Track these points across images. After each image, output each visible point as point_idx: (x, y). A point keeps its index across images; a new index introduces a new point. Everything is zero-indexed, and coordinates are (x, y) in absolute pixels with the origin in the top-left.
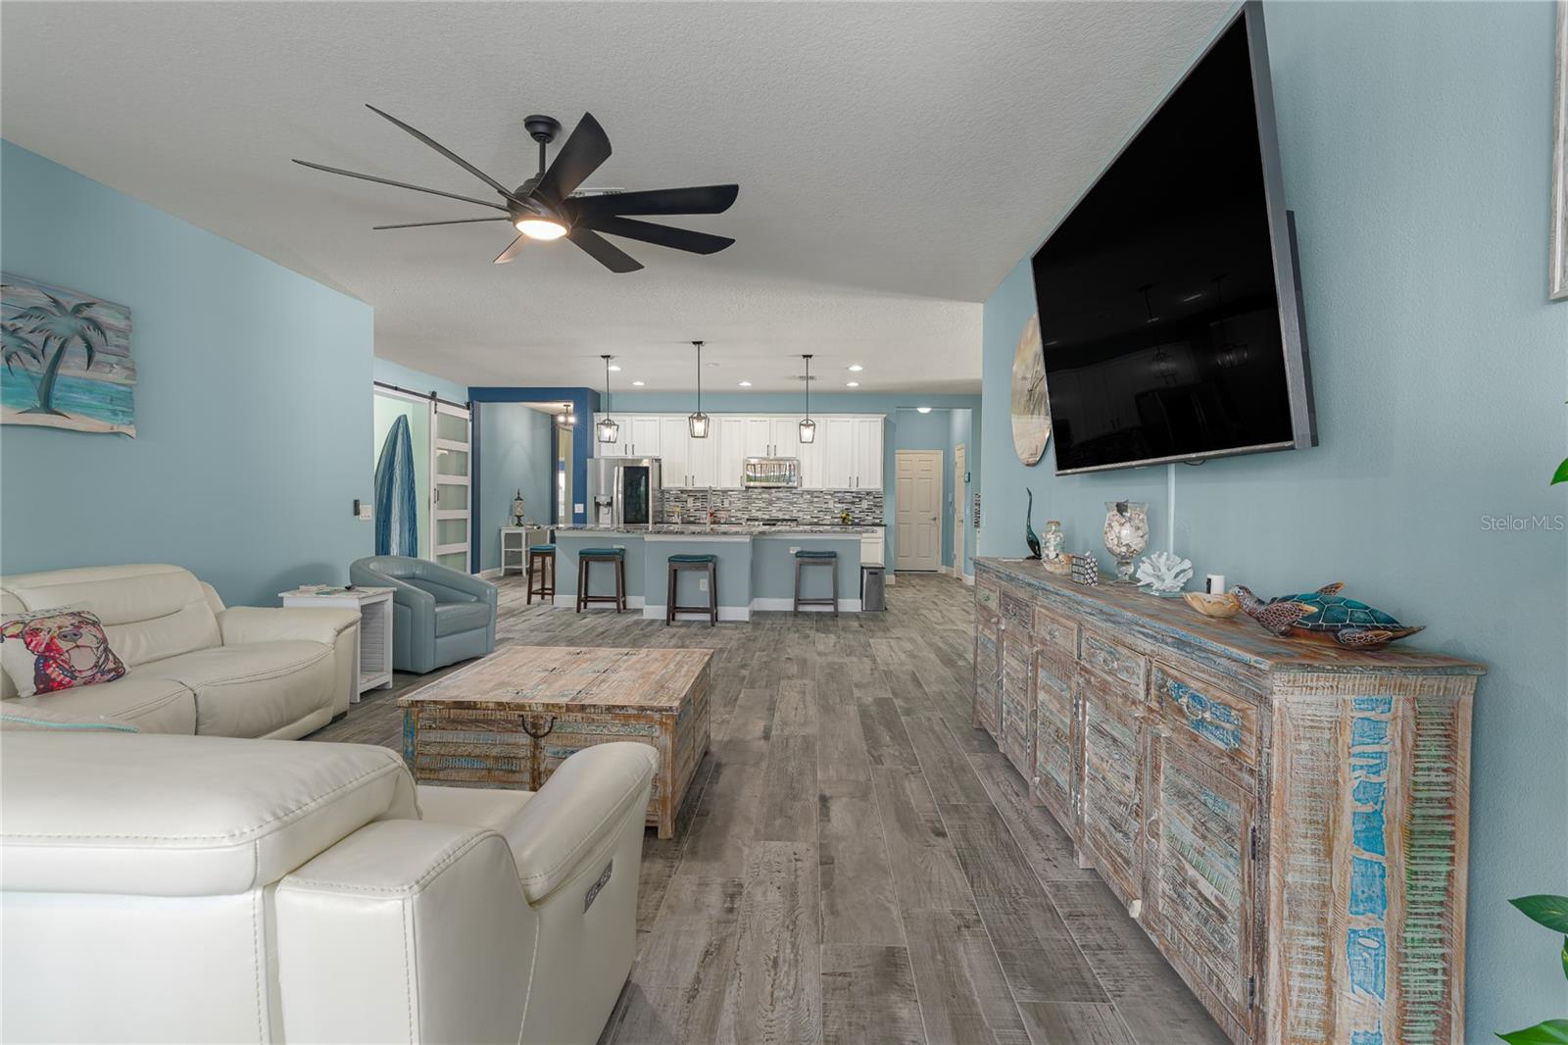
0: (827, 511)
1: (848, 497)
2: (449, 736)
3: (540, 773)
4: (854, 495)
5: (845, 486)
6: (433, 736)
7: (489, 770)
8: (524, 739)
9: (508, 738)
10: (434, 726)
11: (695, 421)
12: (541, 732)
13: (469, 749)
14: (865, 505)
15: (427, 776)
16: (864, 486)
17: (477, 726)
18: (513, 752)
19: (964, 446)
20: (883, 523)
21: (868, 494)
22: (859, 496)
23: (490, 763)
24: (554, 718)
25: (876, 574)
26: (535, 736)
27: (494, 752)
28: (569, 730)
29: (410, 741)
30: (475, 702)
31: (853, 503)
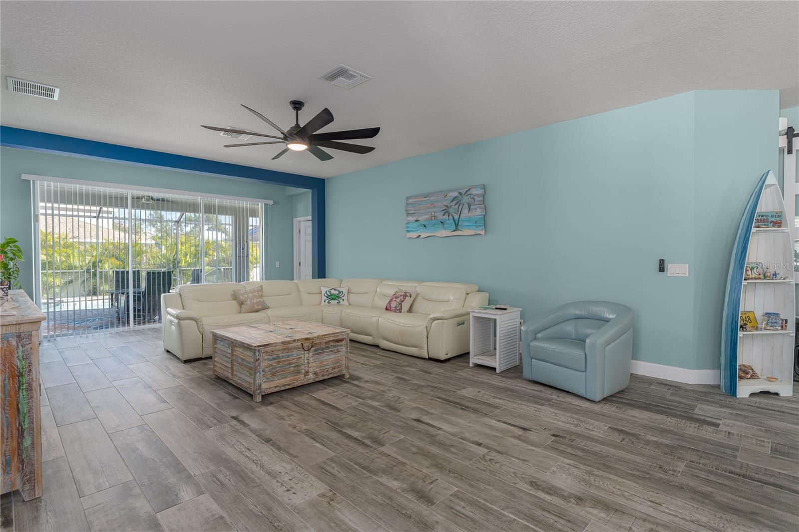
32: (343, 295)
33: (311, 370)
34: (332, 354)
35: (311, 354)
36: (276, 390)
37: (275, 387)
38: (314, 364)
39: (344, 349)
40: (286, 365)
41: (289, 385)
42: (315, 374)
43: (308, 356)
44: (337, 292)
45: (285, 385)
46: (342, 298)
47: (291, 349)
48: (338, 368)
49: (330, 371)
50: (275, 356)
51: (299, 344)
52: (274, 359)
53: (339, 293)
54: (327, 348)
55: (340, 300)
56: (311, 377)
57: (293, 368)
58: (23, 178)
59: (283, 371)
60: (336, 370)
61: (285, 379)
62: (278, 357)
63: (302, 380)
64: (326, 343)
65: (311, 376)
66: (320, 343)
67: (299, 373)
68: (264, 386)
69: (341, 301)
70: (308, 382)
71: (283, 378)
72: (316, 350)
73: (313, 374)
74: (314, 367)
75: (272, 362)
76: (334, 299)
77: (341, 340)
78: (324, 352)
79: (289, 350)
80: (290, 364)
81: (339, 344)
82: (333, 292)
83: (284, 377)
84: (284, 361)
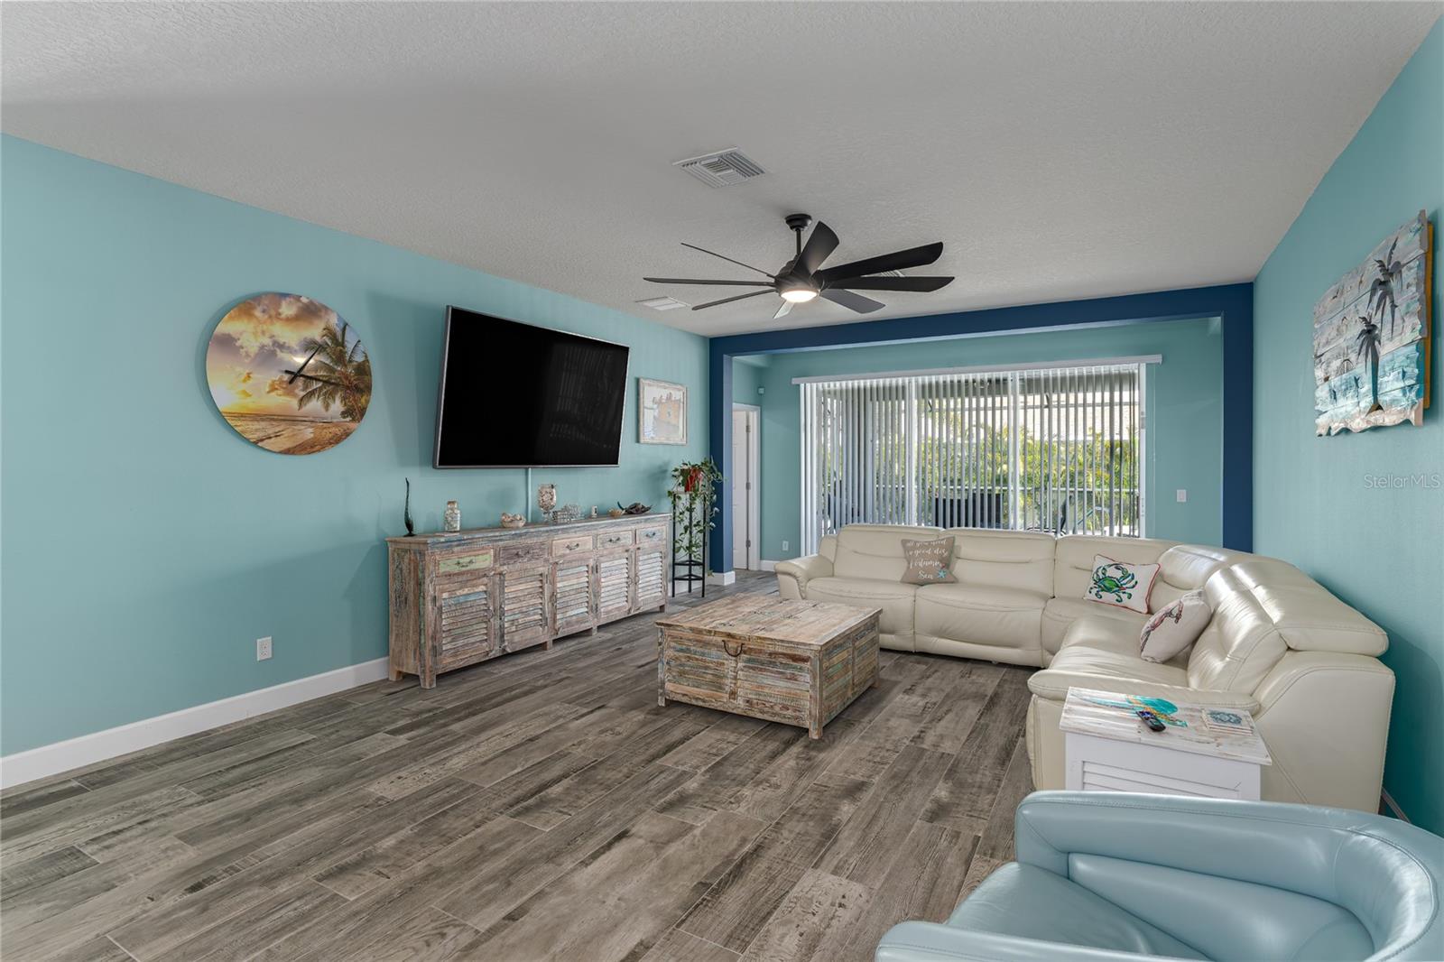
32: (1133, 582)
33: (740, 692)
34: (780, 679)
35: (740, 665)
36: (684, 700)
37: (684, 695)
38: (746, 685)
39: (808, 678)
40: (701, 667)
41: (704, 701)
42: (748, 702)
43: (734, 665)
44: (1118, 574)
45: (697, 699)
46: (1127, 591)
47: (708, 644)
48: (795, 711)
49: (777, 709)
50: (684, 647)
51: (719, 639)
52: (681, 650)
53: (1124, 577)
54: (773, 664)
55: (1121, 594)
56: (739, 705)
57: (710, 676)
58: (793, 383)
59: (694, 674)
60: (789, 713)
61: (696, 689)
62: (688, 650)
63: (722, 702)
64: (770, 654)
65: (740, 702)
66: (760, 651)
67: (720, 687)
68: (669, 686)
69: (1124, 597)
70: (735, 711)
71: (694, 686)
72: (749, 661)
73: (744, 701)
74: (746, 689)
75: (681, 654)
76: (1108, 590)
77: (805, 660)
78: (765, 670)
79: (706, 644)
80: (706, 668)
81: (799, 665)
82: (1112, 572)
83: (696, 684)
84: (697, 659)
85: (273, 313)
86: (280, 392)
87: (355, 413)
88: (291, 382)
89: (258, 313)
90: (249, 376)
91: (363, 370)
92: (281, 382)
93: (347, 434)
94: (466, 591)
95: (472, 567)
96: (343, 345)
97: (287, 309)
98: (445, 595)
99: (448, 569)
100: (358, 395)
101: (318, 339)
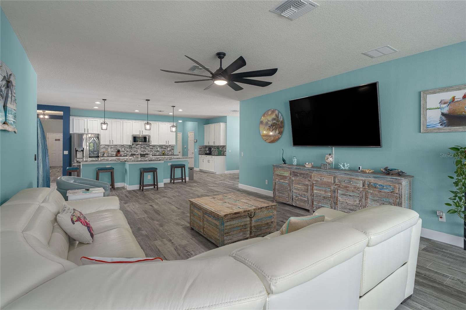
0: (158, 151)
1: (164, 147)
2: (232, 223)
3: (252, 227)
4: (165, 146)
5: (165, 144)
6: (228, 223)
7: (241, 229)
8: (248, 219)
9: (245, 220)
10: (228, 221)
11: (146, 125)
12: (252, 217)
13: (236, 225)
14: (169, 149)
15: (227, 235)
16: (170, 144)
17: (238, 218)
18: (246, 223)
19: (193, 132)
20: (174, 154)
21: (170, 146)
22: (167, 147)
23: (241, 227)
24: (255, 212)
25: (192, 169)
26: (251, 218)
27: (242, 224)
28: (257, 214)
29: (223, 226)
30: (239, 212)
31: (165, 148)
85: (267, 114)
86: (268, 130)
87: (281, 133)
88: (270, 128)
89: (266, 115)
90: (264, 128)
91: (282, 122)
92: (269, 128)
93: (279, 138)
94: (282, 181)
95: (283, 174)
96: (278, 118)
97: (270, 113)
98: (277, 180)
99: (277, 173)
100: (281, 129)
101: (274, 117)
